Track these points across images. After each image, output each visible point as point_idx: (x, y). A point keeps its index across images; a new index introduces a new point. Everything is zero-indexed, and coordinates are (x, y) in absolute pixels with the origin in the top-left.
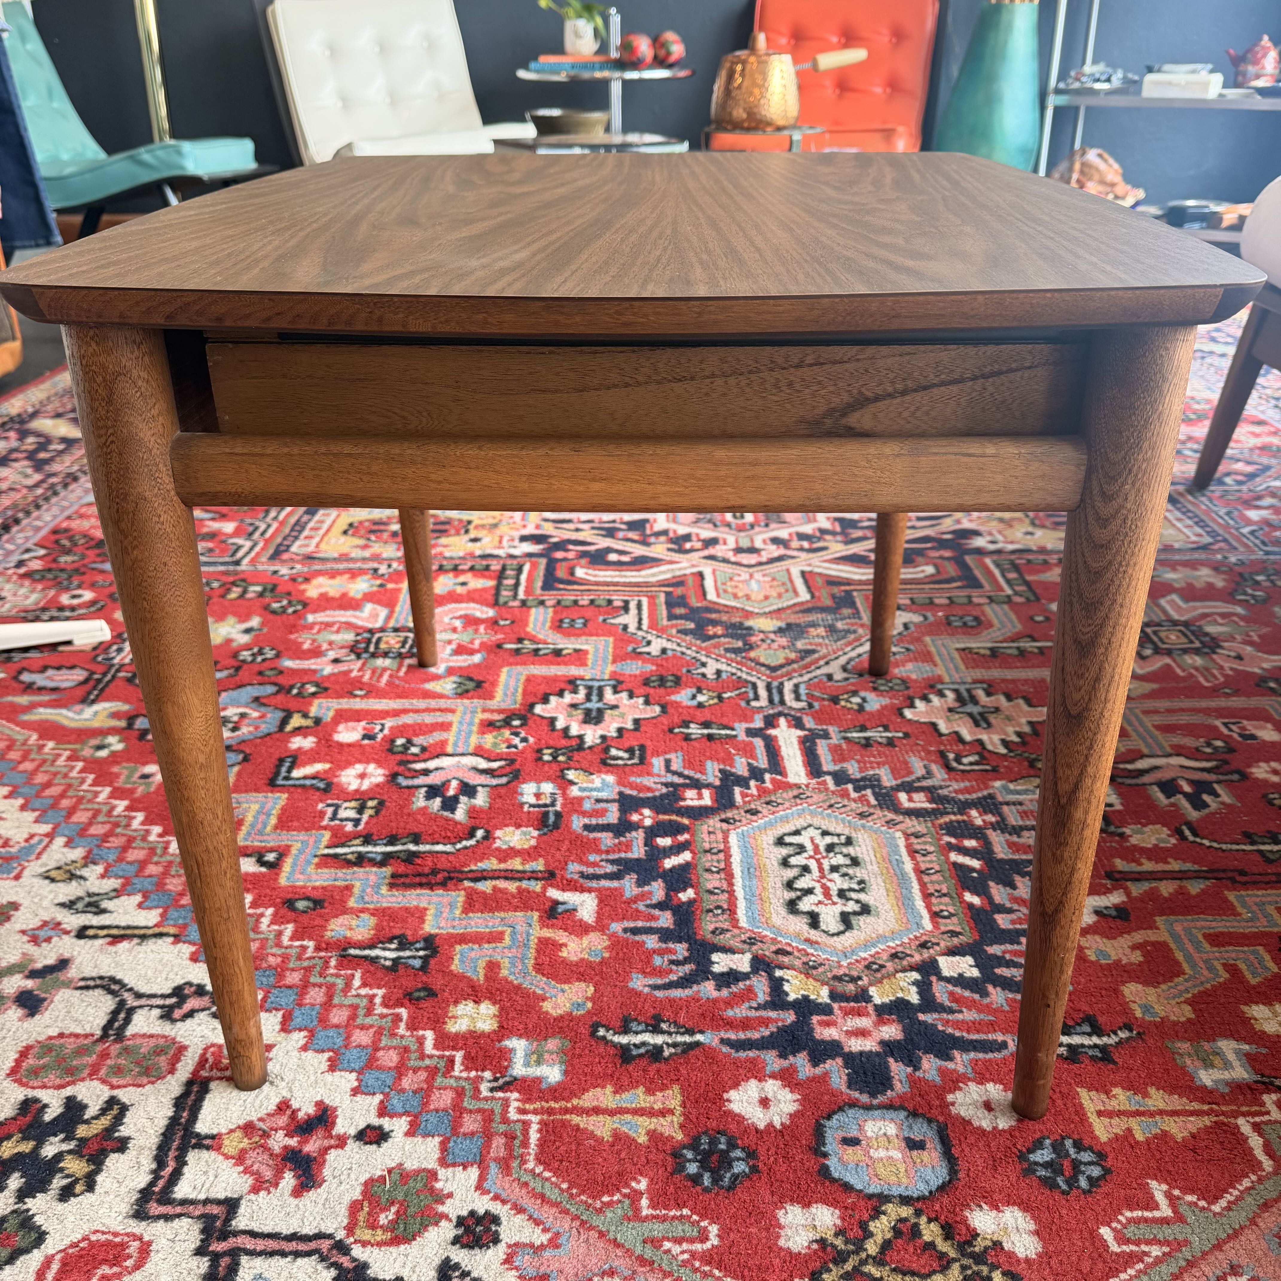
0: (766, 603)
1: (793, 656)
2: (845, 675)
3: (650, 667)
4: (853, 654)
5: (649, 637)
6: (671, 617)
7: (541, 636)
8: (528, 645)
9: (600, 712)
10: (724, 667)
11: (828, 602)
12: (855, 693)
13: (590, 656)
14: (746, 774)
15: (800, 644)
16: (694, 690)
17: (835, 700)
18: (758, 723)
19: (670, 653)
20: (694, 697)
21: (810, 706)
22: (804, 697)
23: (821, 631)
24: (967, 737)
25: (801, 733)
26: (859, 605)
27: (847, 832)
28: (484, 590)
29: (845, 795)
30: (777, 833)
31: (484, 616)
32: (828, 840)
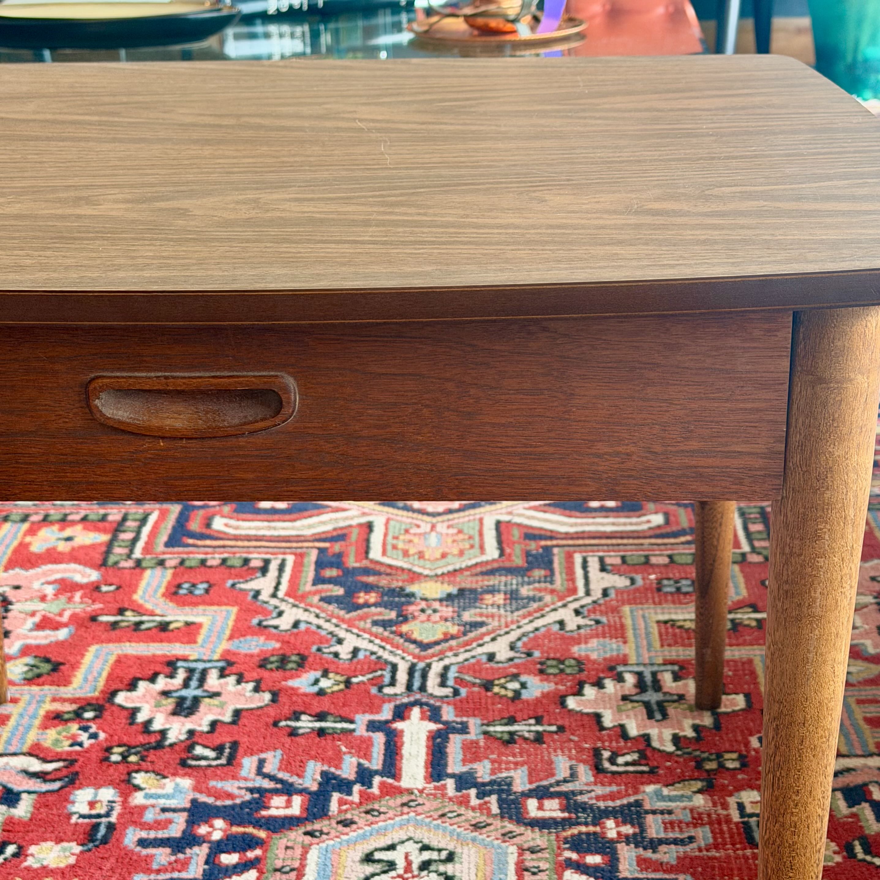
0: (443, 562)
1: (454, 630)
2: (512, 654)
3: (275, 645)
4: (530, 628)
5: (283, 606)
6: (318, 580)
7: (149, 606)
8: (130, 617)
9: (196, 701)
10: (363, 644)
11: (518, 561)
12: (515, 677)
13: (204, 632)
14: (352, 776)
15: (468, 616)
16: (318, 674)
17: (487, 686)
18: (386, 713)
19: (303, 626)
20: (316, 682)
21: (456, 693)
22: (451, 682)
23: (499, 598)
24: (633, 731)
25: (433, 726)
26: (556, 565)
27: (451, 847)
28: (93, 547)
29: (464, 802)
30: (368, 847)
31: (85, 581)
32: (427, 855)
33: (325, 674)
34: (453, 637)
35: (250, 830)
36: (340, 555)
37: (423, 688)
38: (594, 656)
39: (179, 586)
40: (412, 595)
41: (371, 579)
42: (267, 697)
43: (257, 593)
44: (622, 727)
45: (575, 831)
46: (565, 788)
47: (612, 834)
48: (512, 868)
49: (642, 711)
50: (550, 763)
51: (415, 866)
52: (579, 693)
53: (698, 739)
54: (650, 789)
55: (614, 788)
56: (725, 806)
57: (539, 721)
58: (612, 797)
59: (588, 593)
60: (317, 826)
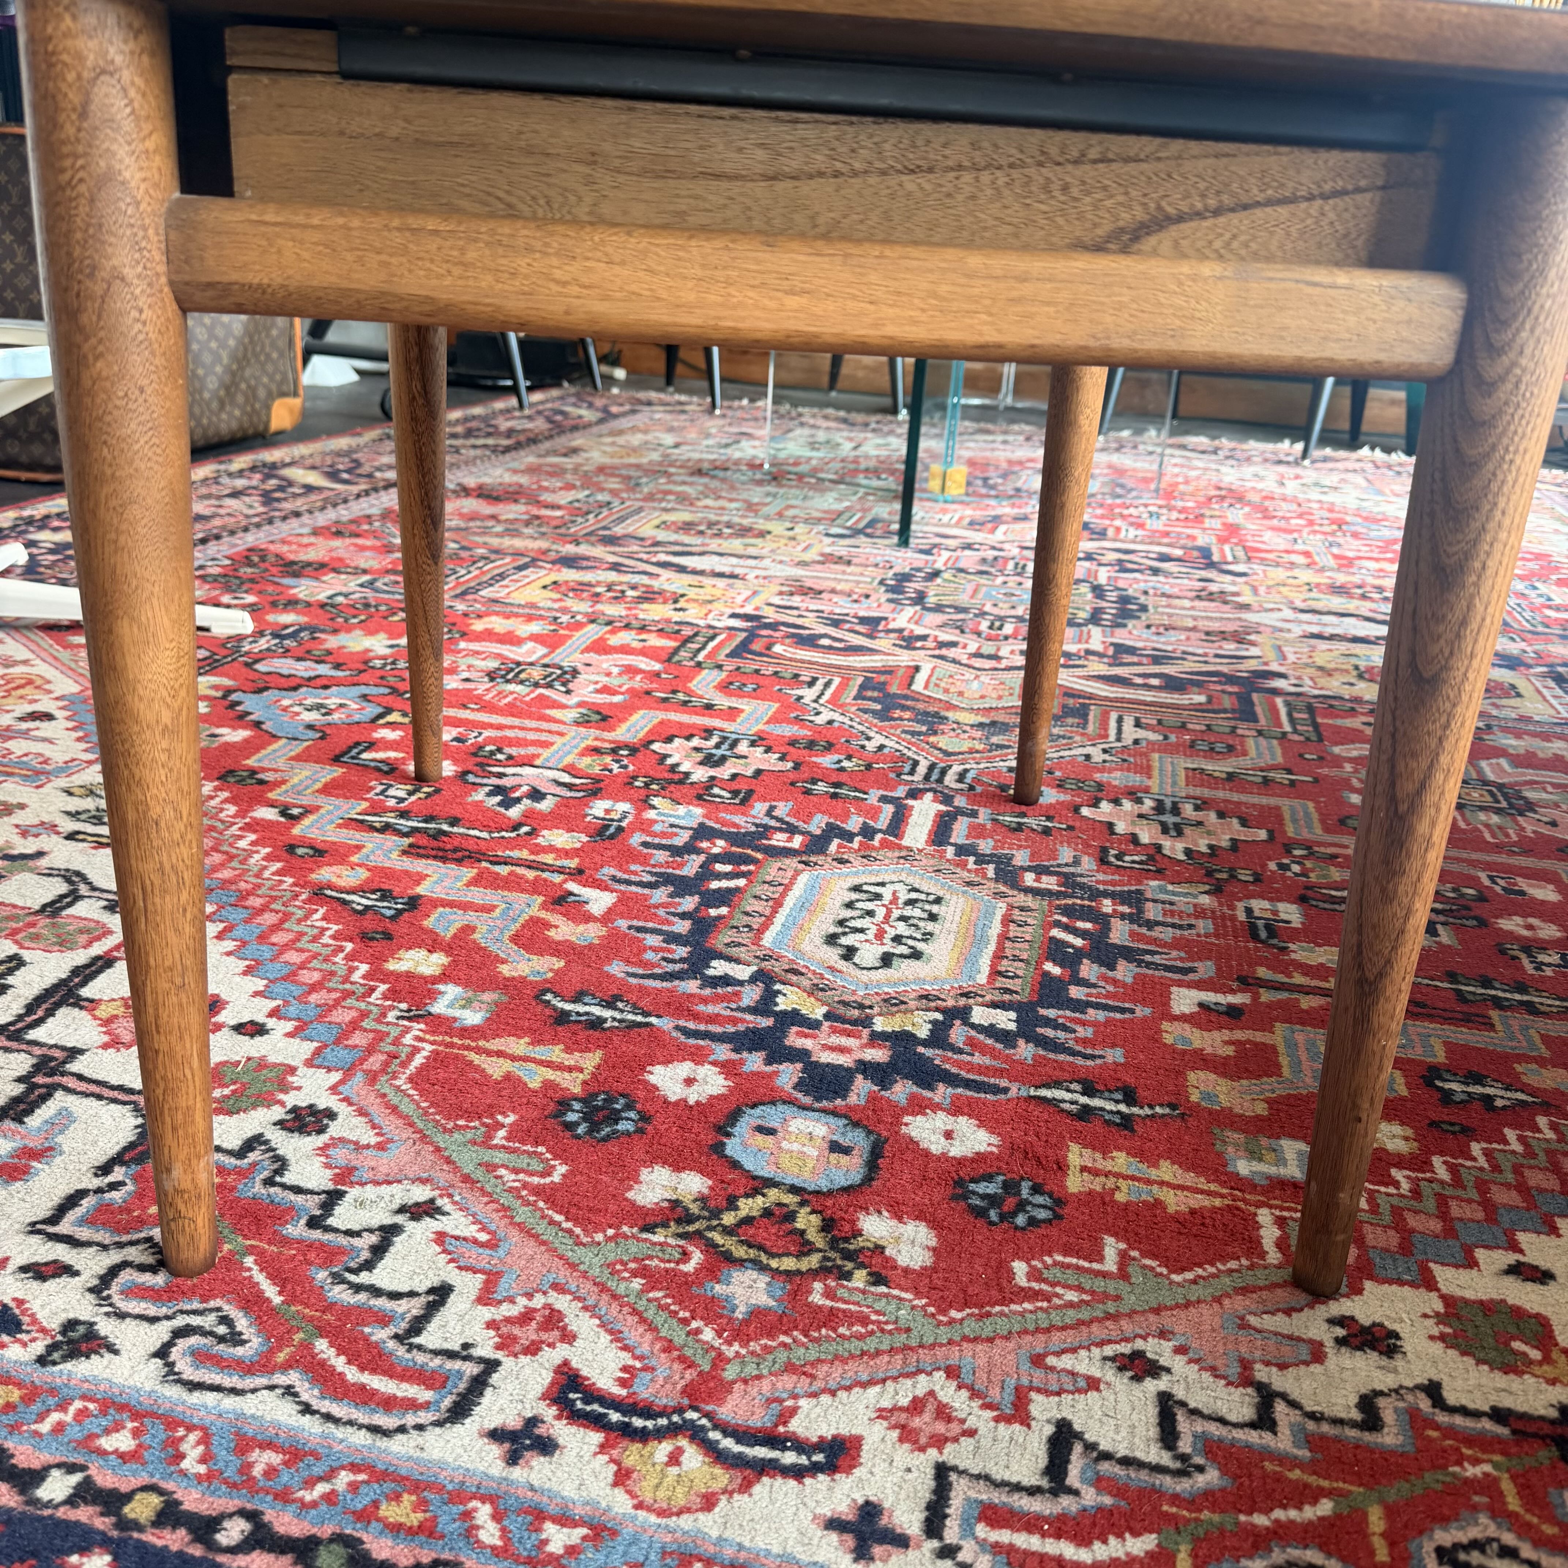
0: (980, 701)
1: (980, 747)
3: (807, 732)
5: (822, 709)
6: (859, 697)
7: (700, 692)
8: (681, 697)
9: (724, 758)
10: (891, 744)
13: (744, 715)
14: (856, 830)
15: (995, 740)
16: (842, 757)
17: (1003, 788)
19: (836, 724)
20: (839, 762)
21: (971, 788)
22: (968, 781)
25: (943, 808)
26: (1091, 717)
27: (940, 893)
28: (661, 648)
31: (648, 669)
32: (914, 895)
33: (849, 758)
34: (977, 752)
35: (748, 852)
36: (884, 684)
37: (940, 781)
38: (1113, 782)
39: (731, 683)
40: (944, 718)
41: (909, 703)
42: (790, 766)
43: (800, 698)
44: (1134, 835)
45: (1069, 900)
46: (1065, 870)
47: (1108, 909)
48: (998, 918)
49: (1156, 827)
50: (1054, 850)
51: (901, 902)
52: (1093, 805)
53: (1214, 854)
54: (1155, 883)
55: (1116, 876)
56: (1232, 907)
57: (1048, 819)
58: (1113, 882)
59: (1119, 740)
60: (813, 859)
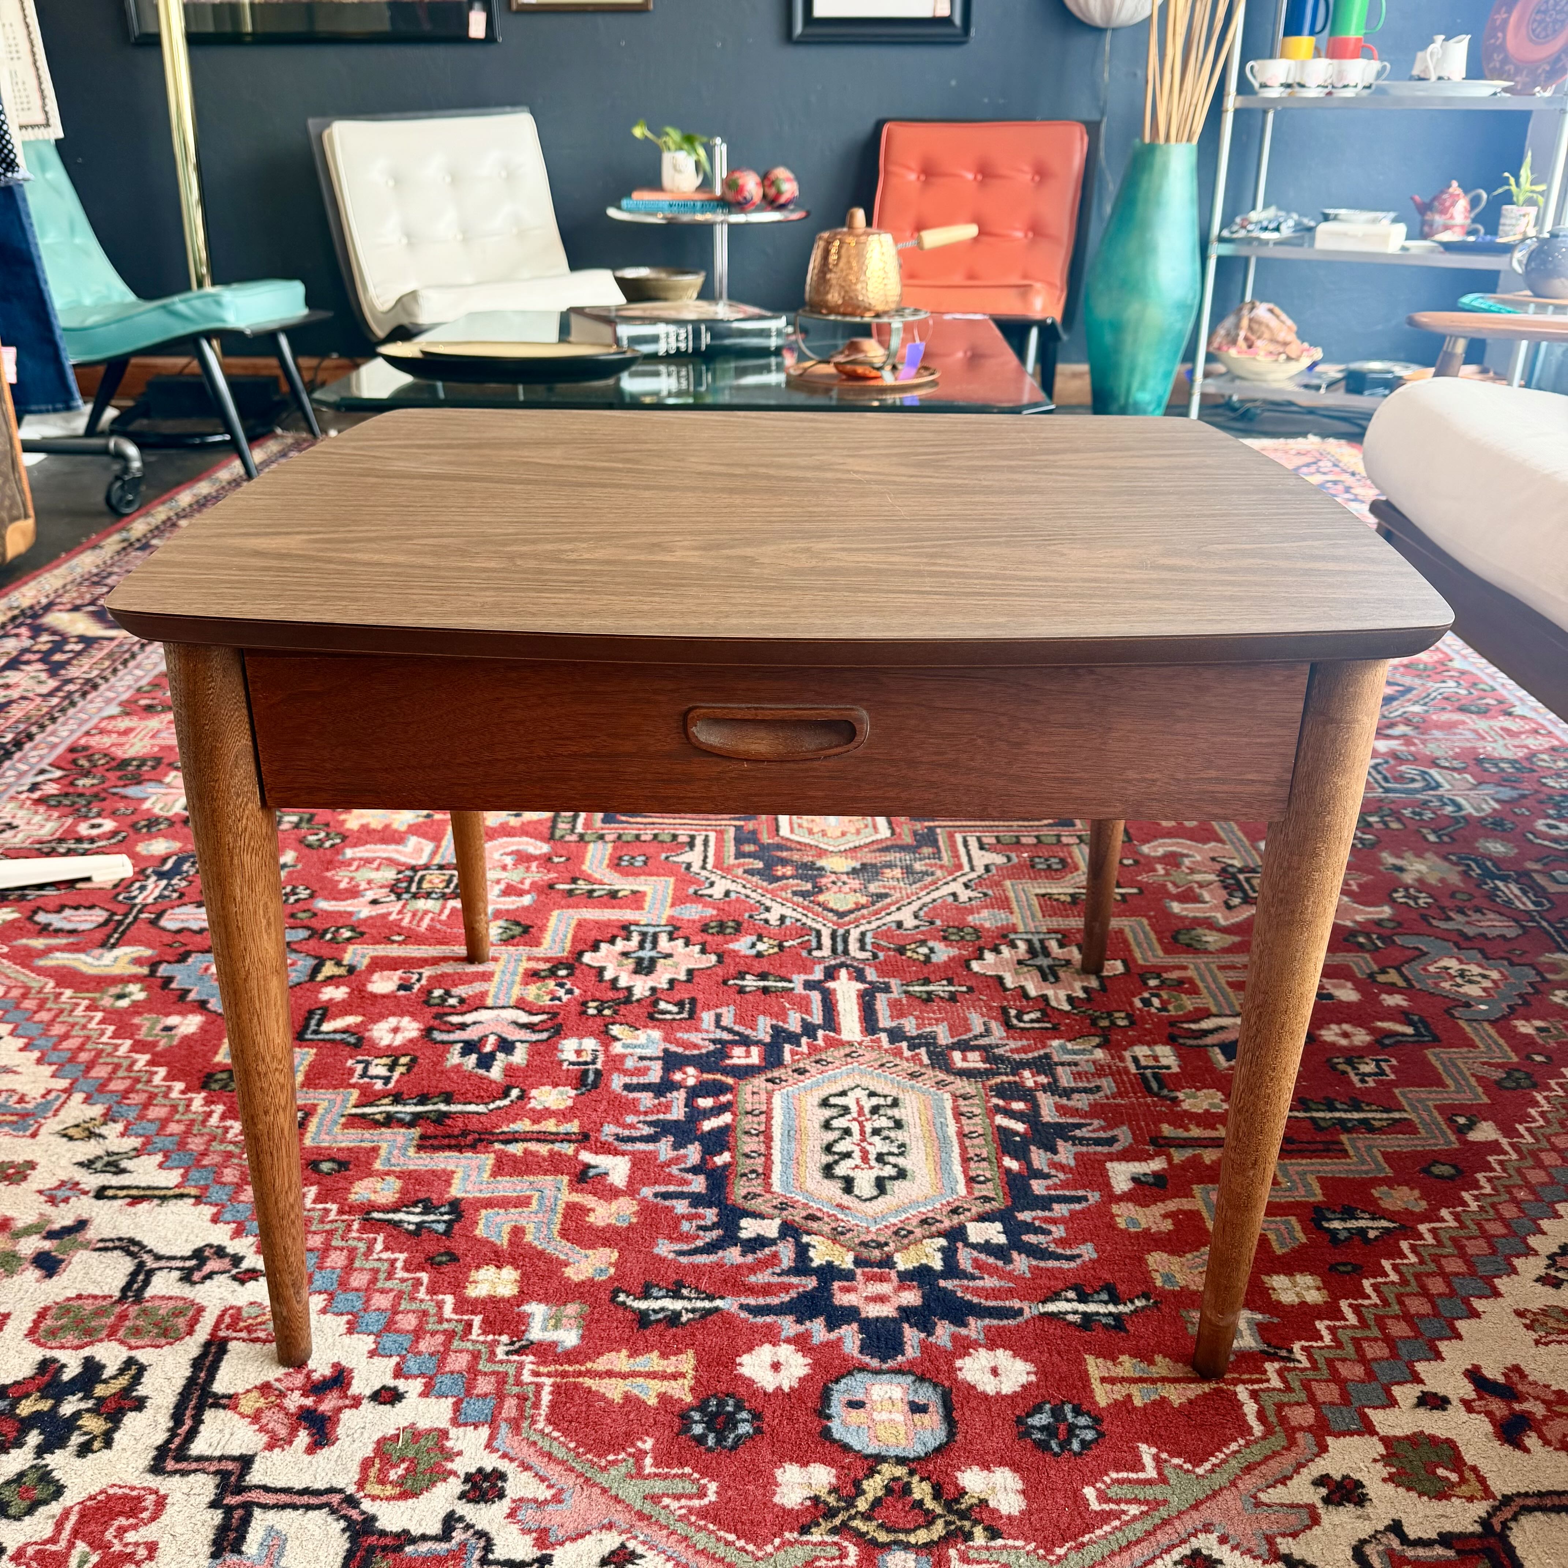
0: (842, 840)
1: (863, 900)
2: (916, 922)
3: (710, 912)
4: (928, 899)
5: (713, 878)
6: (739, 855)
7: (597, 876)
8: (582, 886)
9: (653, 961)
10: (788, 912)
11: (908, 840)
12: (923, 943)
13: (648, 899)
14: (799, 1030)
15: (873, 888)
16: (754, 938)
17: (901, 950)
18: (818, 974)
19: (733, 896)
20: (753, 945)
21: (875, 956)
22: (869, 947)
23: (897, 872)
24: (1033, 992)
25: (861, 986)
26: (941, 843)
27: (894, 1093)
28: (540, 822)
29: (898, 1053)
30: (824, 1093)
31: (537, 852)
32: (875, 1101)
33: (760, 938)
34: (863, 907)
35: (718, 1077)
36: (754, 832)
37: (846, 952)
38: (987, 925)
39: (620, 858)
40: (822, 869)
41: (785, 854)
42: (713, 958)
43: (689, 866)
44: (1022, 988)
45: (998, 1080)
46: (982, 1042)
47: (1030, 1083)
48: (949, 1113)
49: (1036, 974)
50: (966, 1019)
51: (867, 1110)
52: (980, 957)
53: (1089, 1000)
54: (1056, 1043)
55: (1025, 1042)
56: (1122, 1059)
57: (950, 982)
58: (1024, 1050)
59: (972, 869)
60: (776, 1074)
